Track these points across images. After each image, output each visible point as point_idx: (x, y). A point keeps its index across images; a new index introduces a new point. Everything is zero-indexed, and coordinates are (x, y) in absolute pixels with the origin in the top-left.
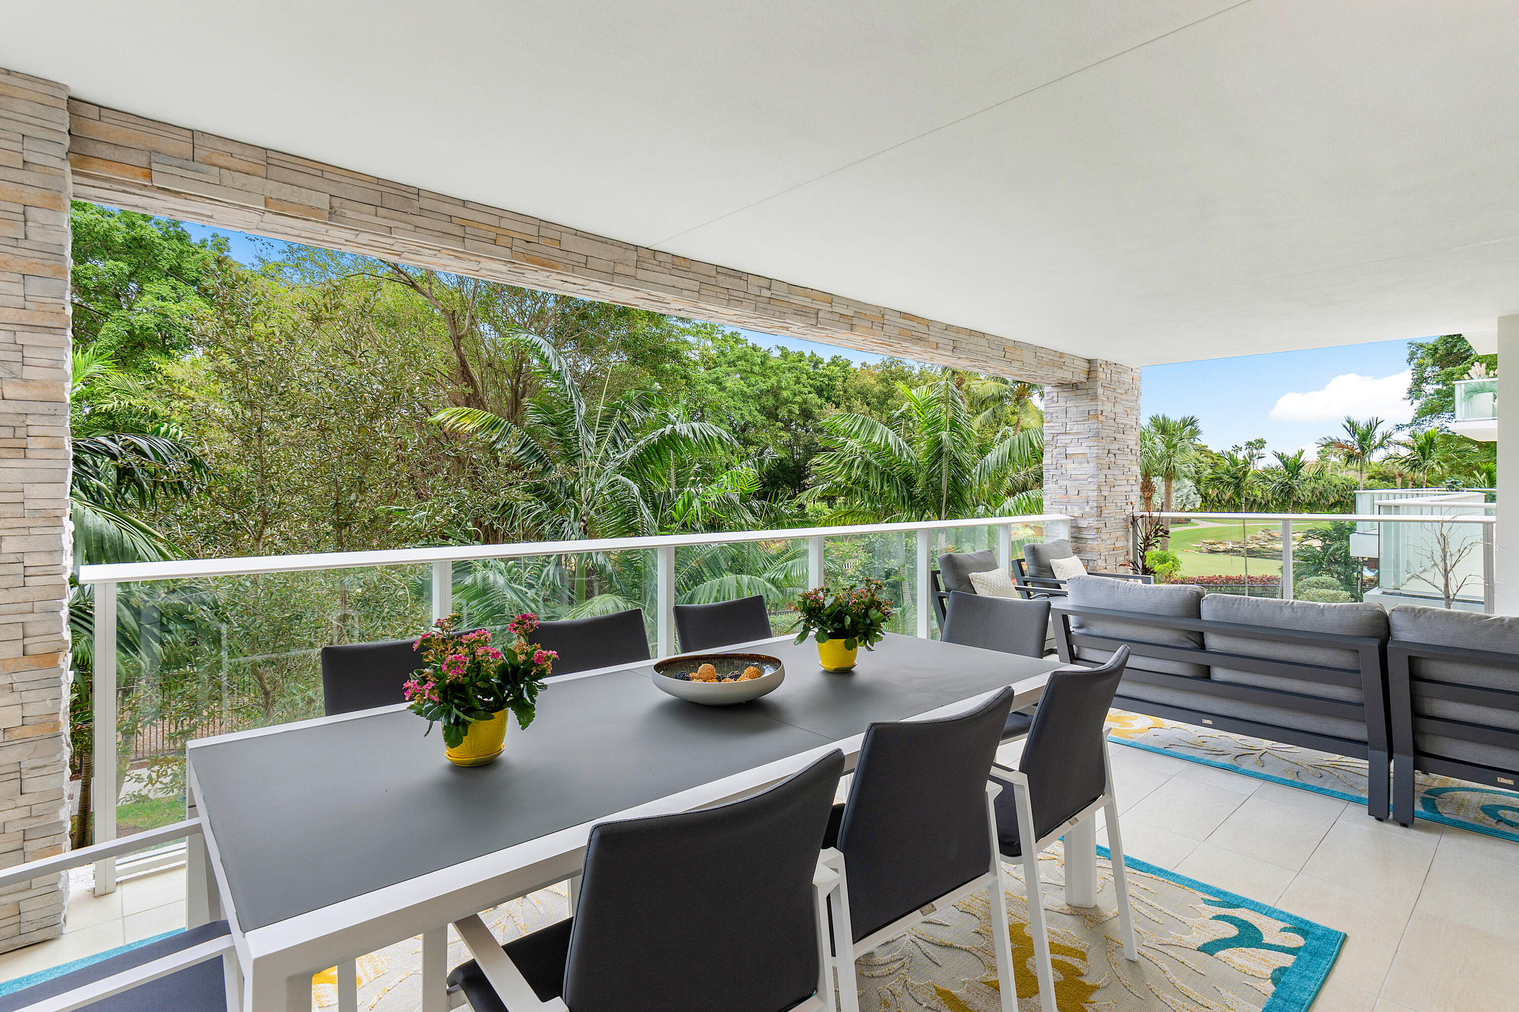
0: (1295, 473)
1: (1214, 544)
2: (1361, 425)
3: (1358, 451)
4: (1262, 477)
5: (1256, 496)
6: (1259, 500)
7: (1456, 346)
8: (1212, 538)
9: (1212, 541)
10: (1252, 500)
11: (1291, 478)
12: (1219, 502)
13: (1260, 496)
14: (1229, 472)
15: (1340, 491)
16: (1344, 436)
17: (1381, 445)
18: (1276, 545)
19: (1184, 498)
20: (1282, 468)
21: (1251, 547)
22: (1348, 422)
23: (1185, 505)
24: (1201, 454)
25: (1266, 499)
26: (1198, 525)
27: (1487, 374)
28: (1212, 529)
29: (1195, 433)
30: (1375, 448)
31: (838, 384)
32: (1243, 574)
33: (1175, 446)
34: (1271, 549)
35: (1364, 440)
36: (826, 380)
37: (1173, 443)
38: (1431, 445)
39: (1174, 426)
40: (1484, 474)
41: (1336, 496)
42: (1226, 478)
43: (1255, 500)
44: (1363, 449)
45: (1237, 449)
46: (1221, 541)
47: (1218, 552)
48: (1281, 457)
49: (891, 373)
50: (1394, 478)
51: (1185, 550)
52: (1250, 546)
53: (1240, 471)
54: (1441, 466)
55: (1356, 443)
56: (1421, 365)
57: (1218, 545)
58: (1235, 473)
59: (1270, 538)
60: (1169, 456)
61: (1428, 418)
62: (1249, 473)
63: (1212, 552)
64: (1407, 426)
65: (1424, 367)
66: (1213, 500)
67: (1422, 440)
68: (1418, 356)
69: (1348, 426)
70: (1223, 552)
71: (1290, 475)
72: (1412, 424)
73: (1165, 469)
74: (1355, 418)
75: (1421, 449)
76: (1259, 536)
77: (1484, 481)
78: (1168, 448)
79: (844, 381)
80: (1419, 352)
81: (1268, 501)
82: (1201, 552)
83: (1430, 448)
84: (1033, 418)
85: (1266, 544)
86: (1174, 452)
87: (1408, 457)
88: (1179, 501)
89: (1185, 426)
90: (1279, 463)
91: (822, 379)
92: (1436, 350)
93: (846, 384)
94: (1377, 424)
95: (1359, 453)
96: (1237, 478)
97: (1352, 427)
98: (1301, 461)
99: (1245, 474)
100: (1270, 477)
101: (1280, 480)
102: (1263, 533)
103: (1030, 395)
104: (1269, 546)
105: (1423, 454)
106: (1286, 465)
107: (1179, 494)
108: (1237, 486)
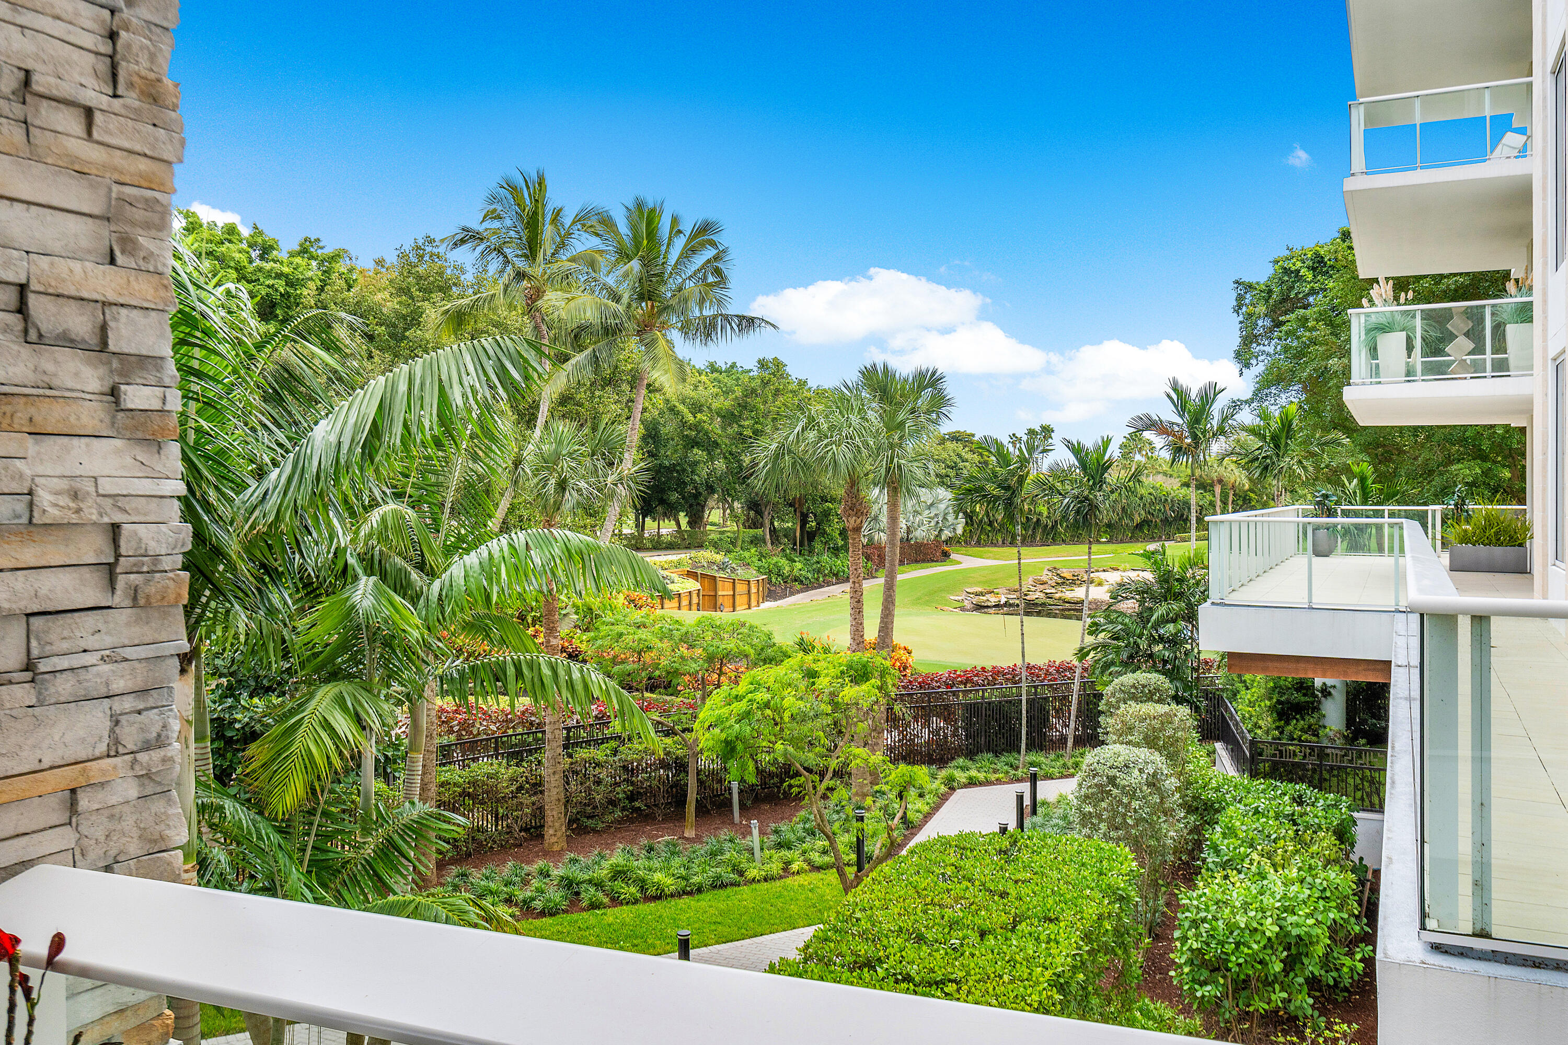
0: (1097, 481)
1: (981, 594)
2: (1193, 396)
3: (1189, 441)
4: (1046, 488)
5: (1040, 514)
6: (1044, 520)
7: (1292, 288)
8: (979, 583)
9: (979, 589)
10: (1035, 520)
11: (1092, 488)
12: (991, 524)
13: (1045, 514)
14: (996, 477)
15: (1148, 505)
16: (1169, 414)
17: (1221, 431)
18: (1068, 593)
19: (940, 519)
20: (1078, 471)
21: (1034, 597)
22: (1175, 390)
23: (941, 530)
24: (965, 447)
25: (1053, 518)
26: (960, 563)
27: (1396, 299)
28: (979, 569)
29: (940, 402)
30: (1214, 435)
31: (308, 293)
32: (1019, 663)
33: (902, 425)
34: (1060, 599)
35: (1197, 421)
36: (281, 285)
37: (899, 420)
38: (1288, 432)
39: (903, 388)
40: (1355, 481)
41: (1143, 512)
42: (990, 487)
43: (1038, 520)
44: (1195, 437)
45: (1015, 439)
46: (991, 588)
47: (988, 607)
48: (1076, 450)
49: (419, 277)
50: (1212, 485)
51: (940, 606)
52: (1032, 597)
53: (1014, 476)
54: (1304, 468)
55: (1185, 427)
56: (1250, 315)
57: (988, 596)
58: (1006, 480)
59: (1060, 581)
60: (891, 446)
61: (1273, 390)
62: (1028, 481)
63: (979, 608)
64: (1246, 402)
65: (1254, 318)
66: (981, 521)
67: (1275, 425)
68: (1247, 301)
69: (1175, 397)
70: (995, 606)
71: (1091, 483)
72: (1252, 400)
73: (883, 471)
74: (1184, 382)
75: (1275, 438)
76: (1044, 578)
77: (1355, 493)
78: (889, 429)
79: (321, 290)
80: (1248, 296)
81: (1056, 522)
82: (963, 609)
83: (1287, 438)
84: (666, 372)
85: (1053, 591)
86: (901, 438)
87: (1257, 452)
88: (933, 524)
89: (922, 388)
90: (1073, 460)
91: (270, 282)
92: (1270, 292)
93: (323, 296)
94: (1215, 395)
95: (1189, 445)
96: (1007, 488)
97: (1179, 397)
98: (1106, 458)
99: (1021, 480)
100: (1059, 485)
101: (1075, 492)
102: (1050, 574)
103: (663, 326)
104: (1057, 596)
105: (1277, 446)
106: (1084, 466)
107: (934, 512)
108: (1009, 503)
